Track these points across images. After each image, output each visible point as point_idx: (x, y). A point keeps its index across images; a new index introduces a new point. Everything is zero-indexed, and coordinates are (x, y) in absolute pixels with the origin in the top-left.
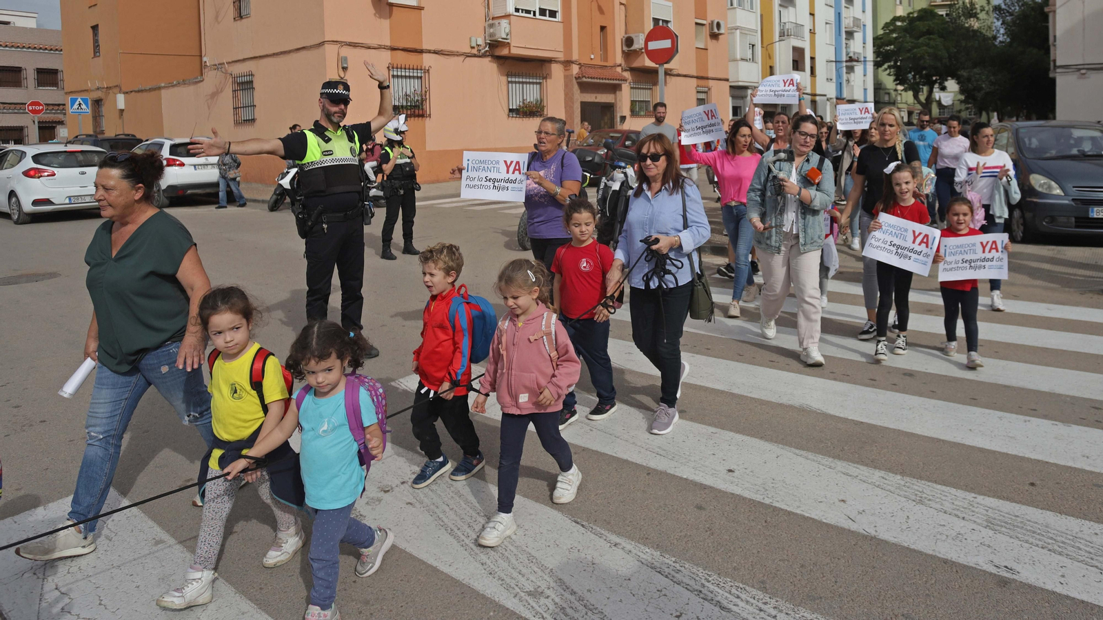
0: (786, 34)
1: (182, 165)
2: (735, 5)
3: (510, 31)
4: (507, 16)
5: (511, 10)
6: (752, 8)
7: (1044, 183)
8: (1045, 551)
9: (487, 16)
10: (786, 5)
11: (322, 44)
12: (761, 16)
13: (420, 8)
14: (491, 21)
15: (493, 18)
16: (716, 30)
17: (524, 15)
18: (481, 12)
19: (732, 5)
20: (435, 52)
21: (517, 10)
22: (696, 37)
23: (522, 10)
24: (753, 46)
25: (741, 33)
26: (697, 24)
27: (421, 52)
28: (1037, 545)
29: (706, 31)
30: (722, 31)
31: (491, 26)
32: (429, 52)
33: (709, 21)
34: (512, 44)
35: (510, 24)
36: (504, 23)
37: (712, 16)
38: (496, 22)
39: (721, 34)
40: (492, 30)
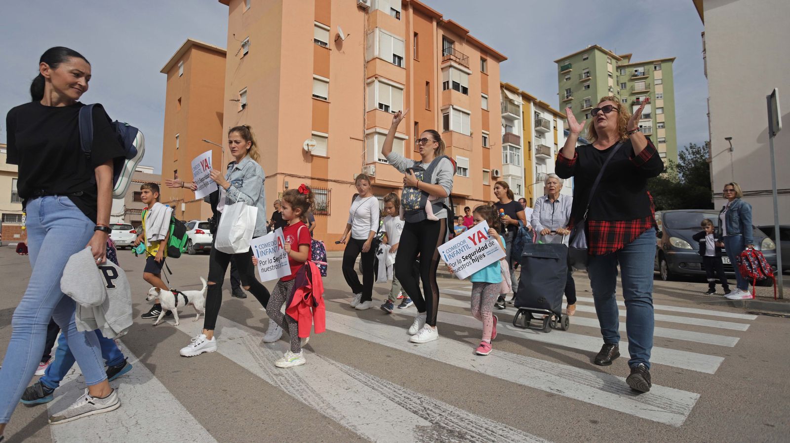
0: (540, 179)
1: (203, 233)
2: (508, 162)
3: (375, 171)
4: (374, 163)
5: (376, 160)
6: (519, 164)
7: (680, 242)
8: (589, 387)
9: (363, 163)
10: (539, 163)
11: (276, 175)
12: (525, 169)
13: (328, 158)
14: (366, 165)
15: (367, 165)
16: (495, 175)
17: (383, 162)
18: (361, 160)
19: (506, 162)
20: (335, 181)
21: (380, 160)
22: (483, 179)
23: (383, 160)
24: (520, 186)
25: (512, 178)
26: (484, 171)
27: (327, 181)
28: (585, 384)
29: (489, 176)
30: (499, 175)
31: (365, 168)
32: (331, 181)
33: (491, 170)
34: (376, 178)
35: (375, 167)
36: (372, 166)
37: (493, 167)
38: (368, 166)
39: (498, 177)
40: (365, 170)
